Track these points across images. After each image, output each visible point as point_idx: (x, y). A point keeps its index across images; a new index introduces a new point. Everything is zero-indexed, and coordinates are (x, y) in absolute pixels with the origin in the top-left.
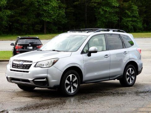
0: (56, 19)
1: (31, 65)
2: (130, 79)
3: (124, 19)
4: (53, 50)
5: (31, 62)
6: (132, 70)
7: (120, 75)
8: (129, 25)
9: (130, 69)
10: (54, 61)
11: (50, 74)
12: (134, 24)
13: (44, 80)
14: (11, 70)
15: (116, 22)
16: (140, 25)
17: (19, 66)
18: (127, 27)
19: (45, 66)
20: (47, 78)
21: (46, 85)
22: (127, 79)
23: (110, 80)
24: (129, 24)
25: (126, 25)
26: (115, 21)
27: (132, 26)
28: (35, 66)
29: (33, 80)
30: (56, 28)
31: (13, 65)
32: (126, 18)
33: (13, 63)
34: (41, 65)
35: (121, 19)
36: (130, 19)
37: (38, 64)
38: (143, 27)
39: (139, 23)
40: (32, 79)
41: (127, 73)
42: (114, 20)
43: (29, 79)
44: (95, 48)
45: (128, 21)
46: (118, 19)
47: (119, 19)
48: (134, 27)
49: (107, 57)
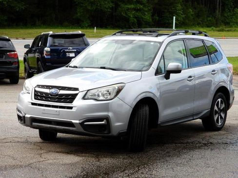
0: (5, 3)
1: (76, 95)
2: (218, 117)
3: (123, 5)
4: (101, 68)
5: (76, 89)
6: (222, 102)
7: (207, 111)
8: (130, 17)
9: (219, 100)
10: (118, 88)
11: (112, 111)
12: (139, 14)
13: (103, 122)
14: (33, 104)
15: (109, 10)
16: (148, 17)
17: (49, 97)
18: (127, 20)
19: (101, 98)
20: (107, 118)
21: (106, 132)
22: (216, 118)
23: (194, 119)
24: (131, 15)
25: (124, 16)
26: (107, 9)
27: (136, 18)
28: (84, 98)
29: (82, 124)
30: (5, 18)
31: (35, 95)
32: (126, 4)
33: (35, 91)
34: (95, 95)
35: (117, 6)
36: (132, 6)
37: (88, 93)
38: (153, 19)
39: (146, 13)
40: (81, 121)
41: (216, 108)
42: (105, 7)
43: (74, 121)
44: (178, 65)
45: (128, 9)
46: (111, 5)
47: (114, 6)
48: (138, 20)
49: (191, 80)
